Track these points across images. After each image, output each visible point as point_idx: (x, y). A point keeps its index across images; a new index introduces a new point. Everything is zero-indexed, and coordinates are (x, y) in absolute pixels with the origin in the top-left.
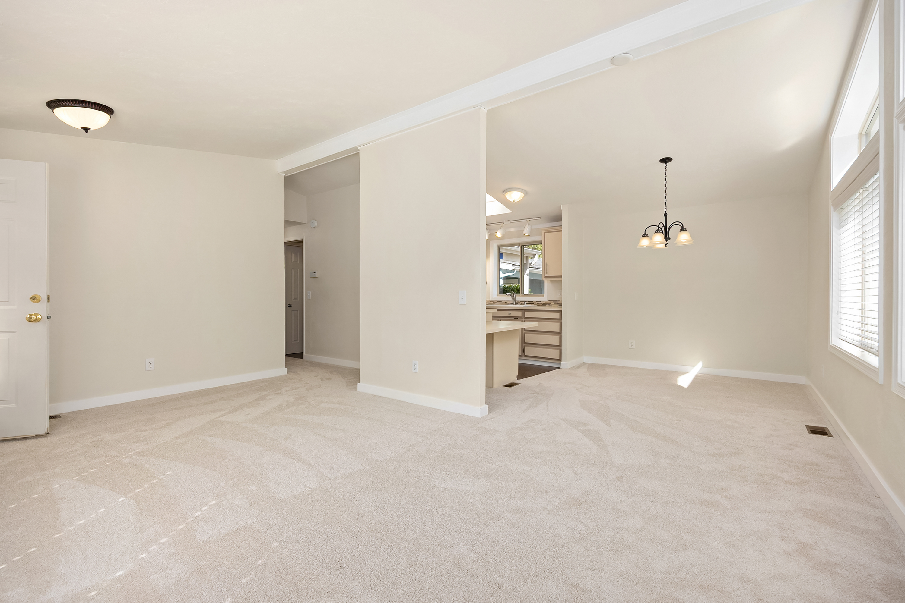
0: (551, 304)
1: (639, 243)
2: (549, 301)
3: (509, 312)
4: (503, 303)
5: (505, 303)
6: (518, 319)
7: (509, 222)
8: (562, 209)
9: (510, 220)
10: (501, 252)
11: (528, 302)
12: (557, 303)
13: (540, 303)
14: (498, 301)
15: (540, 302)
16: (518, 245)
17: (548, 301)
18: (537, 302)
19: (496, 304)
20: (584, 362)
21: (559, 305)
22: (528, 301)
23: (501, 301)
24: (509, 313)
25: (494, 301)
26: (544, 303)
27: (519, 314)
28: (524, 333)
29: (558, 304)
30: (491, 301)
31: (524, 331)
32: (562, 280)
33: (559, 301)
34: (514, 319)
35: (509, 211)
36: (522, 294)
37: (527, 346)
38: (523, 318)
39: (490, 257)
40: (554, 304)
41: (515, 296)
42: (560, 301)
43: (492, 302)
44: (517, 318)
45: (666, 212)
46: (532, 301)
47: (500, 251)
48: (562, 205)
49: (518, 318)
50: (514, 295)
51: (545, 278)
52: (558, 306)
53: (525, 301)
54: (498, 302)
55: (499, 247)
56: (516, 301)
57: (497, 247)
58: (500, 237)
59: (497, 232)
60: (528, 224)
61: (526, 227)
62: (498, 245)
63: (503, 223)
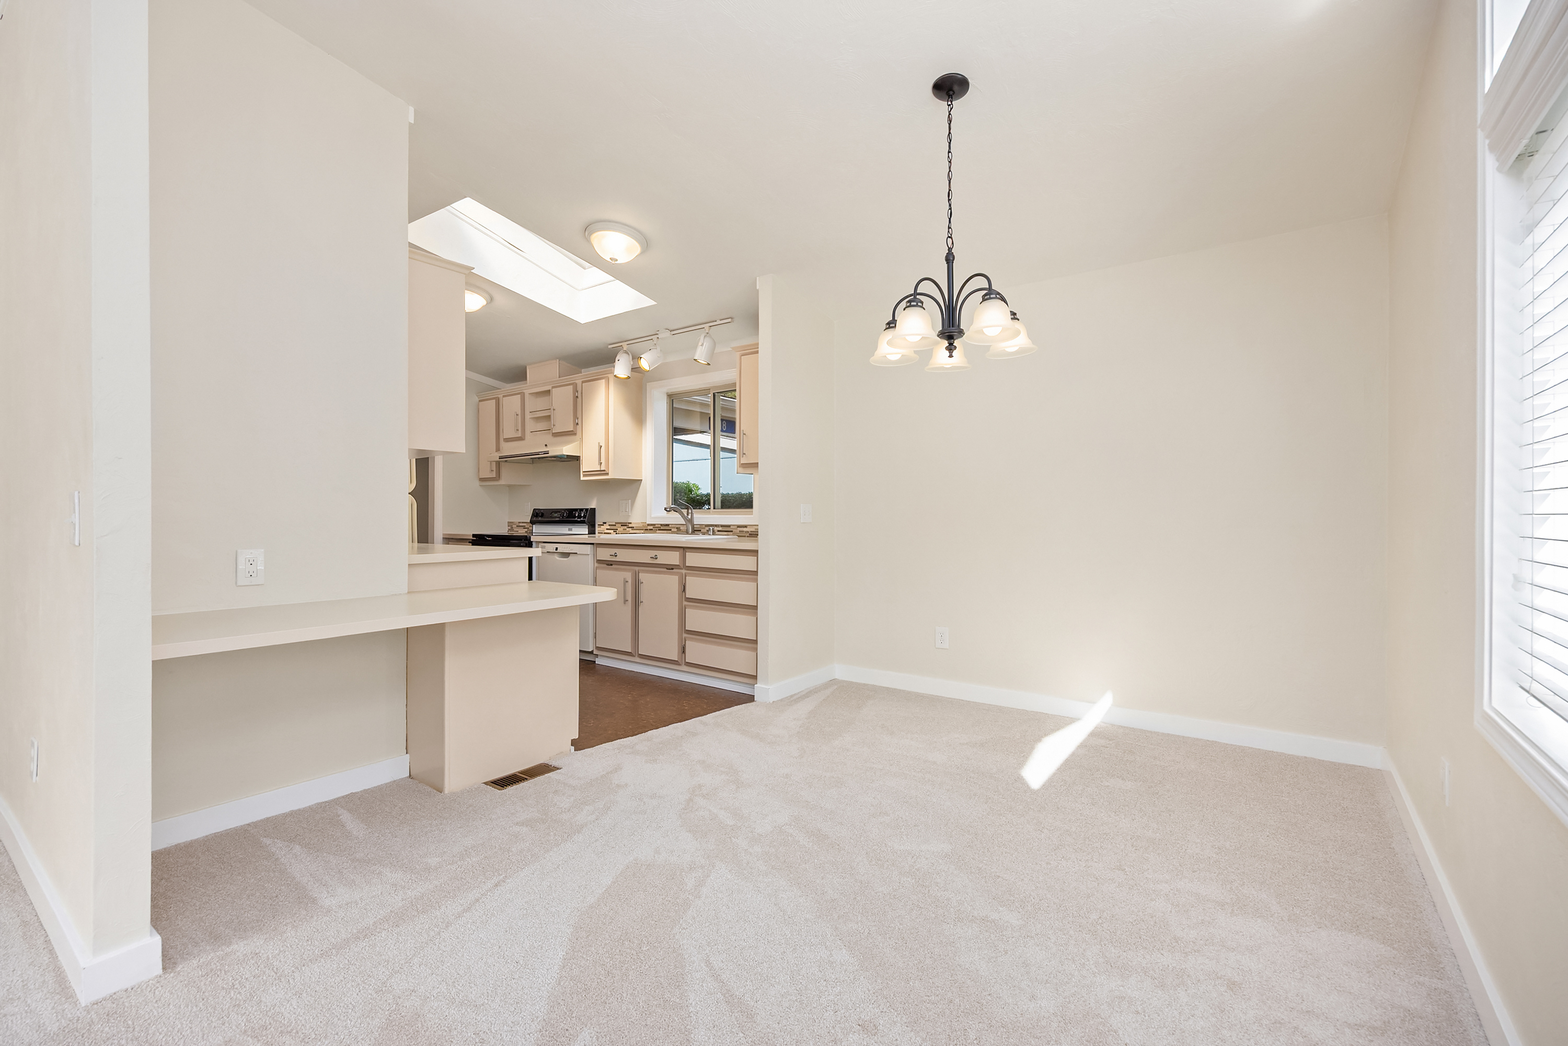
1: (876, 350)
3: (653, 553)
4: (673, 530)
5: (676, 530)
6: (674, 570)
7: (668, 334)
8: (757, 288)
9: (672, 329)
10: (676, 405)
11: (720, 529)
13: (745, 529)
14: (661, 525)
15: (746, 527)
16: (707, 390)
18: (739, 526)
19: (658, 531)
20: (836, 678)
21: (756, 537)
22: (722, 526)
23: (668, 525)
24: (653, 556)
25: (655, 525)
27: (673, 558)
28: (685, 605)
30: (648, 525)
31: (685, 601)
34: (665, 570)
35: (647, 302)
36: (714, 508)
37: (691, 639)
38: (682, 569)
39: (647, 422)
41: (692, 513)
43: (651, 527)
44: (671, 567)
45: (950, 249)
46: (729, 526)
47: (674, 406)
48: (758, 278)
49: (672, 569)
50: (690, 511)
51: (743, 467)
53: (716, 526)
54: (662, 528)
56: (693, 526)
57: (665, 397)
58: (648, 369)
59: (641, 358)
60: (705, 336)
61: (700, 344)
62: (667, 393)
63: (657, 336)
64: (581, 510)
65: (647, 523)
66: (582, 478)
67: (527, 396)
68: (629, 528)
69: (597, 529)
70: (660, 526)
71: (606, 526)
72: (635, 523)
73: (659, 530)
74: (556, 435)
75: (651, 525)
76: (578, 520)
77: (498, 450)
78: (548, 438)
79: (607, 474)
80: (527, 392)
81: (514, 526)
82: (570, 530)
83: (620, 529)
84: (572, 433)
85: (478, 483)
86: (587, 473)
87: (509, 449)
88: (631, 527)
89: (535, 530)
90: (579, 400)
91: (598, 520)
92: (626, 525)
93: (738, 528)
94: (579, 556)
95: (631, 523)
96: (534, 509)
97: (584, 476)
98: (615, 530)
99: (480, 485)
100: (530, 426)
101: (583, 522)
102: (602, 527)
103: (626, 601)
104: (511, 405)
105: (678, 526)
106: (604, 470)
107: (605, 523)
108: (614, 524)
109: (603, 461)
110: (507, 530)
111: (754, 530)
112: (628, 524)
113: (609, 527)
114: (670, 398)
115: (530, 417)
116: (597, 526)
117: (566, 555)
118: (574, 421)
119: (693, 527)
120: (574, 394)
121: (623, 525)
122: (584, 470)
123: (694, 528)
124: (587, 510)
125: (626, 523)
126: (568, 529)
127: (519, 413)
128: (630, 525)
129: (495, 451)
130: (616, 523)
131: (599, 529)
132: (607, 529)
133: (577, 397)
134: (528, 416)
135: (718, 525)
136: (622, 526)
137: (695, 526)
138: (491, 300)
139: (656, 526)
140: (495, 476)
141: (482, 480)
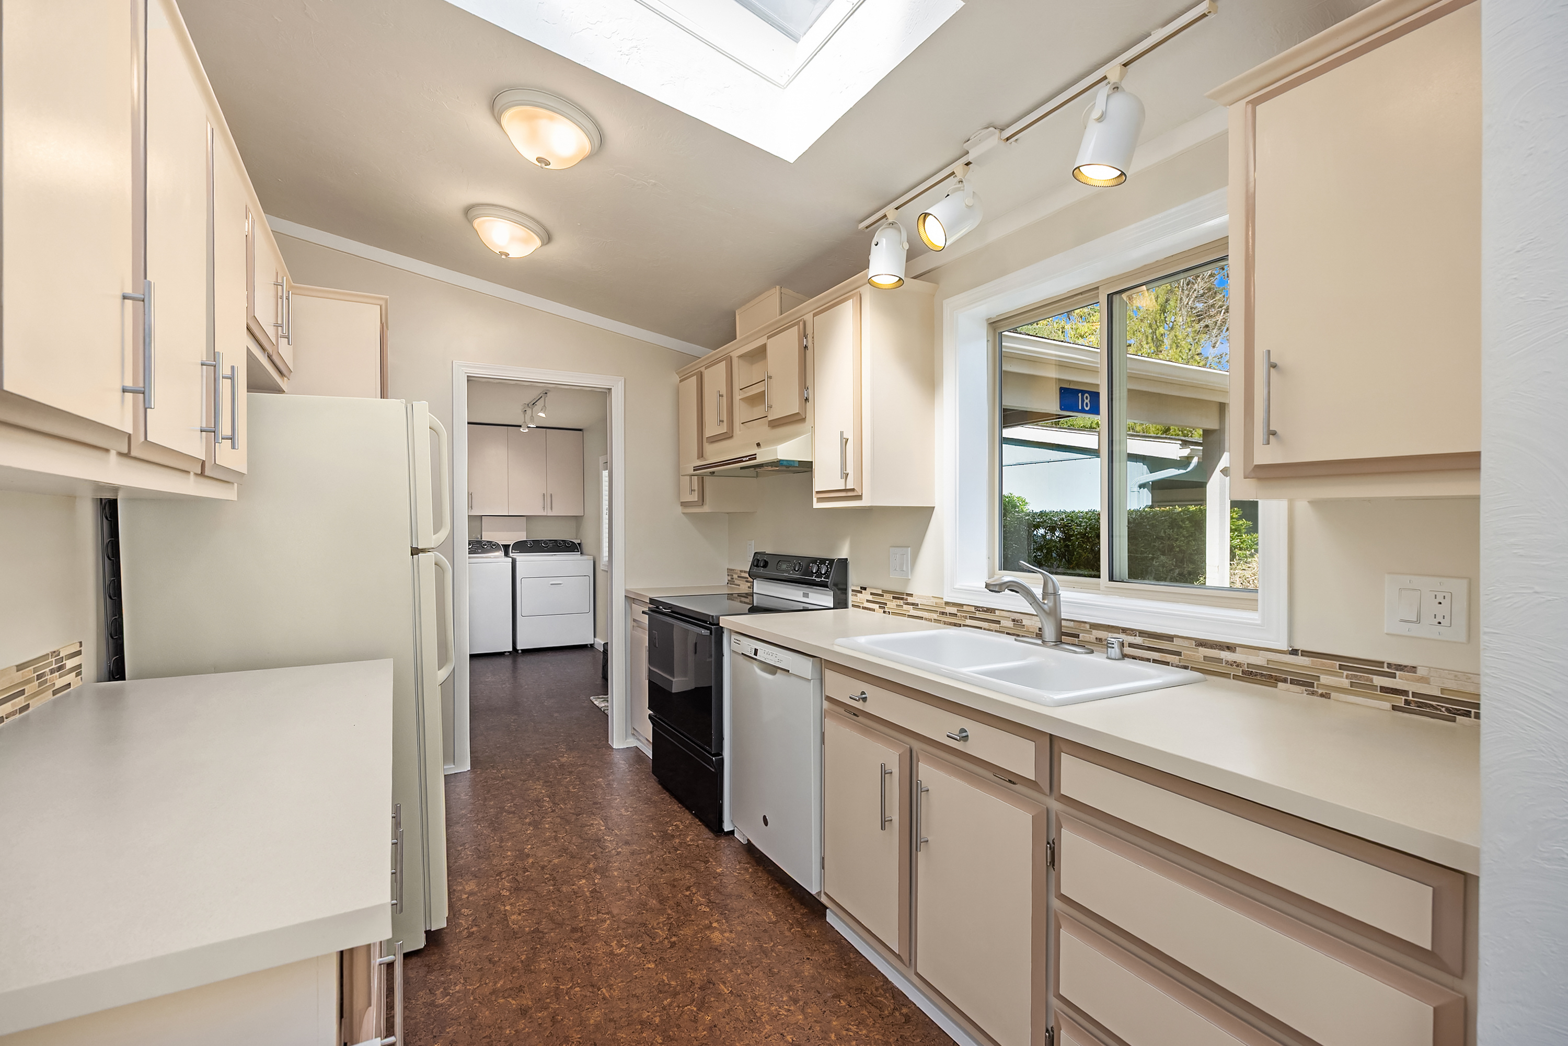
0: (1325, 679)
2: (1305, 653)
4: (1004, 623)
5: (1012, 624)
7: (993, 139)
10: (1006, 347)
11: (1138, 640)
12: (1379, 681)
13: (1225, 655)
14: (979, 607)
15: (1230, 648)
16: (1086, 295)
17: (1294, 652)
18: (1202, 643)
21: (1400, 701)
22: (1142, 633)
23: (992, 610)
25: (962, 605)
26: (1259, 660)
29: (1384, 689)
30: (947, 603)
32: (1477, 498)
33: (1400, 667)
36: (1111, 578)
39: (945, 384)
40: (1345, 683)
41: (1052, 584)
42: (1413, 669)
43: (953, 610)
46: (1170, 638)
52: (1388, 706)
53: (1126, 631)
54: (978, 615)
55: (996, 326)
56: (1059, 622)
57: (985, 325)
58: (941, 243)
59: (926, 215)
60: (1108, 96)
61: (1096, 114)
62: (988, 320)
63: (965, 160)
64: (823, 561)
65: (946, 599)
66: (816, 505)
67: (735, 361)
68: (908, 604)
69: (851, 598)
70: (973, 609)
71: (866, 595)
72: (920, 597)
73: (971, 618)
74: (776, 424)
75: (955, 605)
76: (817, 580)
77: (701, 455)
78: (762, 431)
79: (859, 497)
80: (735, 355)
81: (735, 576)
82: (806, 595)
83: (892, 605)
84: (797, 419)
85: (680, 509)
86: (827, 495)
87: (715, 453)
88: (913, 604)
89: (757, 588)
90: (809, 352)
91: (854, 581)
92: (902, 599)
93: (1201, 649)
94: (793, 678)
95: (911, 595)
96: (755, 553)
97: (820, 500)
98: (882, 605)
99: (683, 513)
100: (742, 412)
101: (824, 585)
102: (859, 595)
103: (884, 822)
104: (715, 378)
105: (1017, 616)
106: (853, 490)
107: (865, 589)
108: (880, 592)
109: (850, 470)
110: (727, 581)
111: (1264, 663)
112: (905, 597)
113: (870, 598)
114: (995, 330)
115: (740, 397)
116: (850, 593)
117: (773, 669)
118: (801, 393)
119: (1059, 626)
120: (800, 341)
121: (898, 596)
122: (816, 490)
123: (1061, 626)
124: (832, 561)
125: (903, 594)
126: (801, 593)
127: (724, 392)
128: (910, 600)
129: (696, 458)
130: (883, 591)
131: (854, 598)
132: (868, 601)
133: (806, 347)
134: (738, 396)
135: (1132, 630)
136: (894, 598)
137: (1064, 623)
138: (600, 140)
139: (965, 608)
140: (697, 500)
141: (684, 504)
